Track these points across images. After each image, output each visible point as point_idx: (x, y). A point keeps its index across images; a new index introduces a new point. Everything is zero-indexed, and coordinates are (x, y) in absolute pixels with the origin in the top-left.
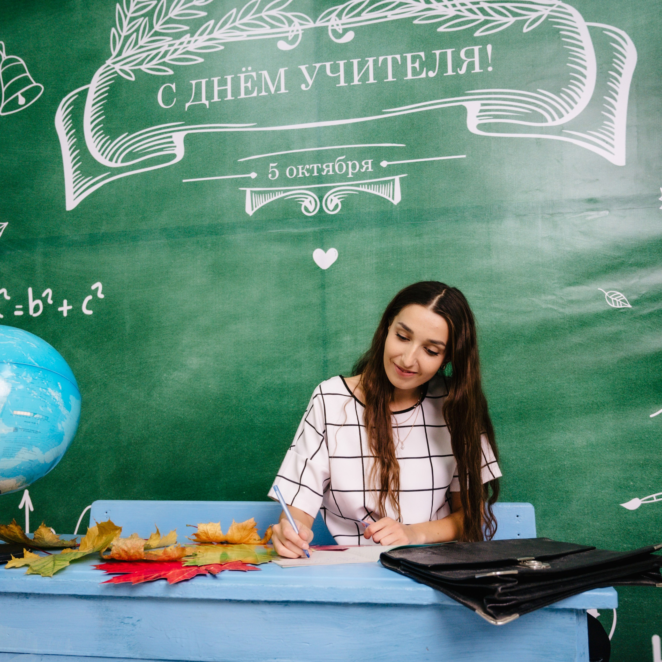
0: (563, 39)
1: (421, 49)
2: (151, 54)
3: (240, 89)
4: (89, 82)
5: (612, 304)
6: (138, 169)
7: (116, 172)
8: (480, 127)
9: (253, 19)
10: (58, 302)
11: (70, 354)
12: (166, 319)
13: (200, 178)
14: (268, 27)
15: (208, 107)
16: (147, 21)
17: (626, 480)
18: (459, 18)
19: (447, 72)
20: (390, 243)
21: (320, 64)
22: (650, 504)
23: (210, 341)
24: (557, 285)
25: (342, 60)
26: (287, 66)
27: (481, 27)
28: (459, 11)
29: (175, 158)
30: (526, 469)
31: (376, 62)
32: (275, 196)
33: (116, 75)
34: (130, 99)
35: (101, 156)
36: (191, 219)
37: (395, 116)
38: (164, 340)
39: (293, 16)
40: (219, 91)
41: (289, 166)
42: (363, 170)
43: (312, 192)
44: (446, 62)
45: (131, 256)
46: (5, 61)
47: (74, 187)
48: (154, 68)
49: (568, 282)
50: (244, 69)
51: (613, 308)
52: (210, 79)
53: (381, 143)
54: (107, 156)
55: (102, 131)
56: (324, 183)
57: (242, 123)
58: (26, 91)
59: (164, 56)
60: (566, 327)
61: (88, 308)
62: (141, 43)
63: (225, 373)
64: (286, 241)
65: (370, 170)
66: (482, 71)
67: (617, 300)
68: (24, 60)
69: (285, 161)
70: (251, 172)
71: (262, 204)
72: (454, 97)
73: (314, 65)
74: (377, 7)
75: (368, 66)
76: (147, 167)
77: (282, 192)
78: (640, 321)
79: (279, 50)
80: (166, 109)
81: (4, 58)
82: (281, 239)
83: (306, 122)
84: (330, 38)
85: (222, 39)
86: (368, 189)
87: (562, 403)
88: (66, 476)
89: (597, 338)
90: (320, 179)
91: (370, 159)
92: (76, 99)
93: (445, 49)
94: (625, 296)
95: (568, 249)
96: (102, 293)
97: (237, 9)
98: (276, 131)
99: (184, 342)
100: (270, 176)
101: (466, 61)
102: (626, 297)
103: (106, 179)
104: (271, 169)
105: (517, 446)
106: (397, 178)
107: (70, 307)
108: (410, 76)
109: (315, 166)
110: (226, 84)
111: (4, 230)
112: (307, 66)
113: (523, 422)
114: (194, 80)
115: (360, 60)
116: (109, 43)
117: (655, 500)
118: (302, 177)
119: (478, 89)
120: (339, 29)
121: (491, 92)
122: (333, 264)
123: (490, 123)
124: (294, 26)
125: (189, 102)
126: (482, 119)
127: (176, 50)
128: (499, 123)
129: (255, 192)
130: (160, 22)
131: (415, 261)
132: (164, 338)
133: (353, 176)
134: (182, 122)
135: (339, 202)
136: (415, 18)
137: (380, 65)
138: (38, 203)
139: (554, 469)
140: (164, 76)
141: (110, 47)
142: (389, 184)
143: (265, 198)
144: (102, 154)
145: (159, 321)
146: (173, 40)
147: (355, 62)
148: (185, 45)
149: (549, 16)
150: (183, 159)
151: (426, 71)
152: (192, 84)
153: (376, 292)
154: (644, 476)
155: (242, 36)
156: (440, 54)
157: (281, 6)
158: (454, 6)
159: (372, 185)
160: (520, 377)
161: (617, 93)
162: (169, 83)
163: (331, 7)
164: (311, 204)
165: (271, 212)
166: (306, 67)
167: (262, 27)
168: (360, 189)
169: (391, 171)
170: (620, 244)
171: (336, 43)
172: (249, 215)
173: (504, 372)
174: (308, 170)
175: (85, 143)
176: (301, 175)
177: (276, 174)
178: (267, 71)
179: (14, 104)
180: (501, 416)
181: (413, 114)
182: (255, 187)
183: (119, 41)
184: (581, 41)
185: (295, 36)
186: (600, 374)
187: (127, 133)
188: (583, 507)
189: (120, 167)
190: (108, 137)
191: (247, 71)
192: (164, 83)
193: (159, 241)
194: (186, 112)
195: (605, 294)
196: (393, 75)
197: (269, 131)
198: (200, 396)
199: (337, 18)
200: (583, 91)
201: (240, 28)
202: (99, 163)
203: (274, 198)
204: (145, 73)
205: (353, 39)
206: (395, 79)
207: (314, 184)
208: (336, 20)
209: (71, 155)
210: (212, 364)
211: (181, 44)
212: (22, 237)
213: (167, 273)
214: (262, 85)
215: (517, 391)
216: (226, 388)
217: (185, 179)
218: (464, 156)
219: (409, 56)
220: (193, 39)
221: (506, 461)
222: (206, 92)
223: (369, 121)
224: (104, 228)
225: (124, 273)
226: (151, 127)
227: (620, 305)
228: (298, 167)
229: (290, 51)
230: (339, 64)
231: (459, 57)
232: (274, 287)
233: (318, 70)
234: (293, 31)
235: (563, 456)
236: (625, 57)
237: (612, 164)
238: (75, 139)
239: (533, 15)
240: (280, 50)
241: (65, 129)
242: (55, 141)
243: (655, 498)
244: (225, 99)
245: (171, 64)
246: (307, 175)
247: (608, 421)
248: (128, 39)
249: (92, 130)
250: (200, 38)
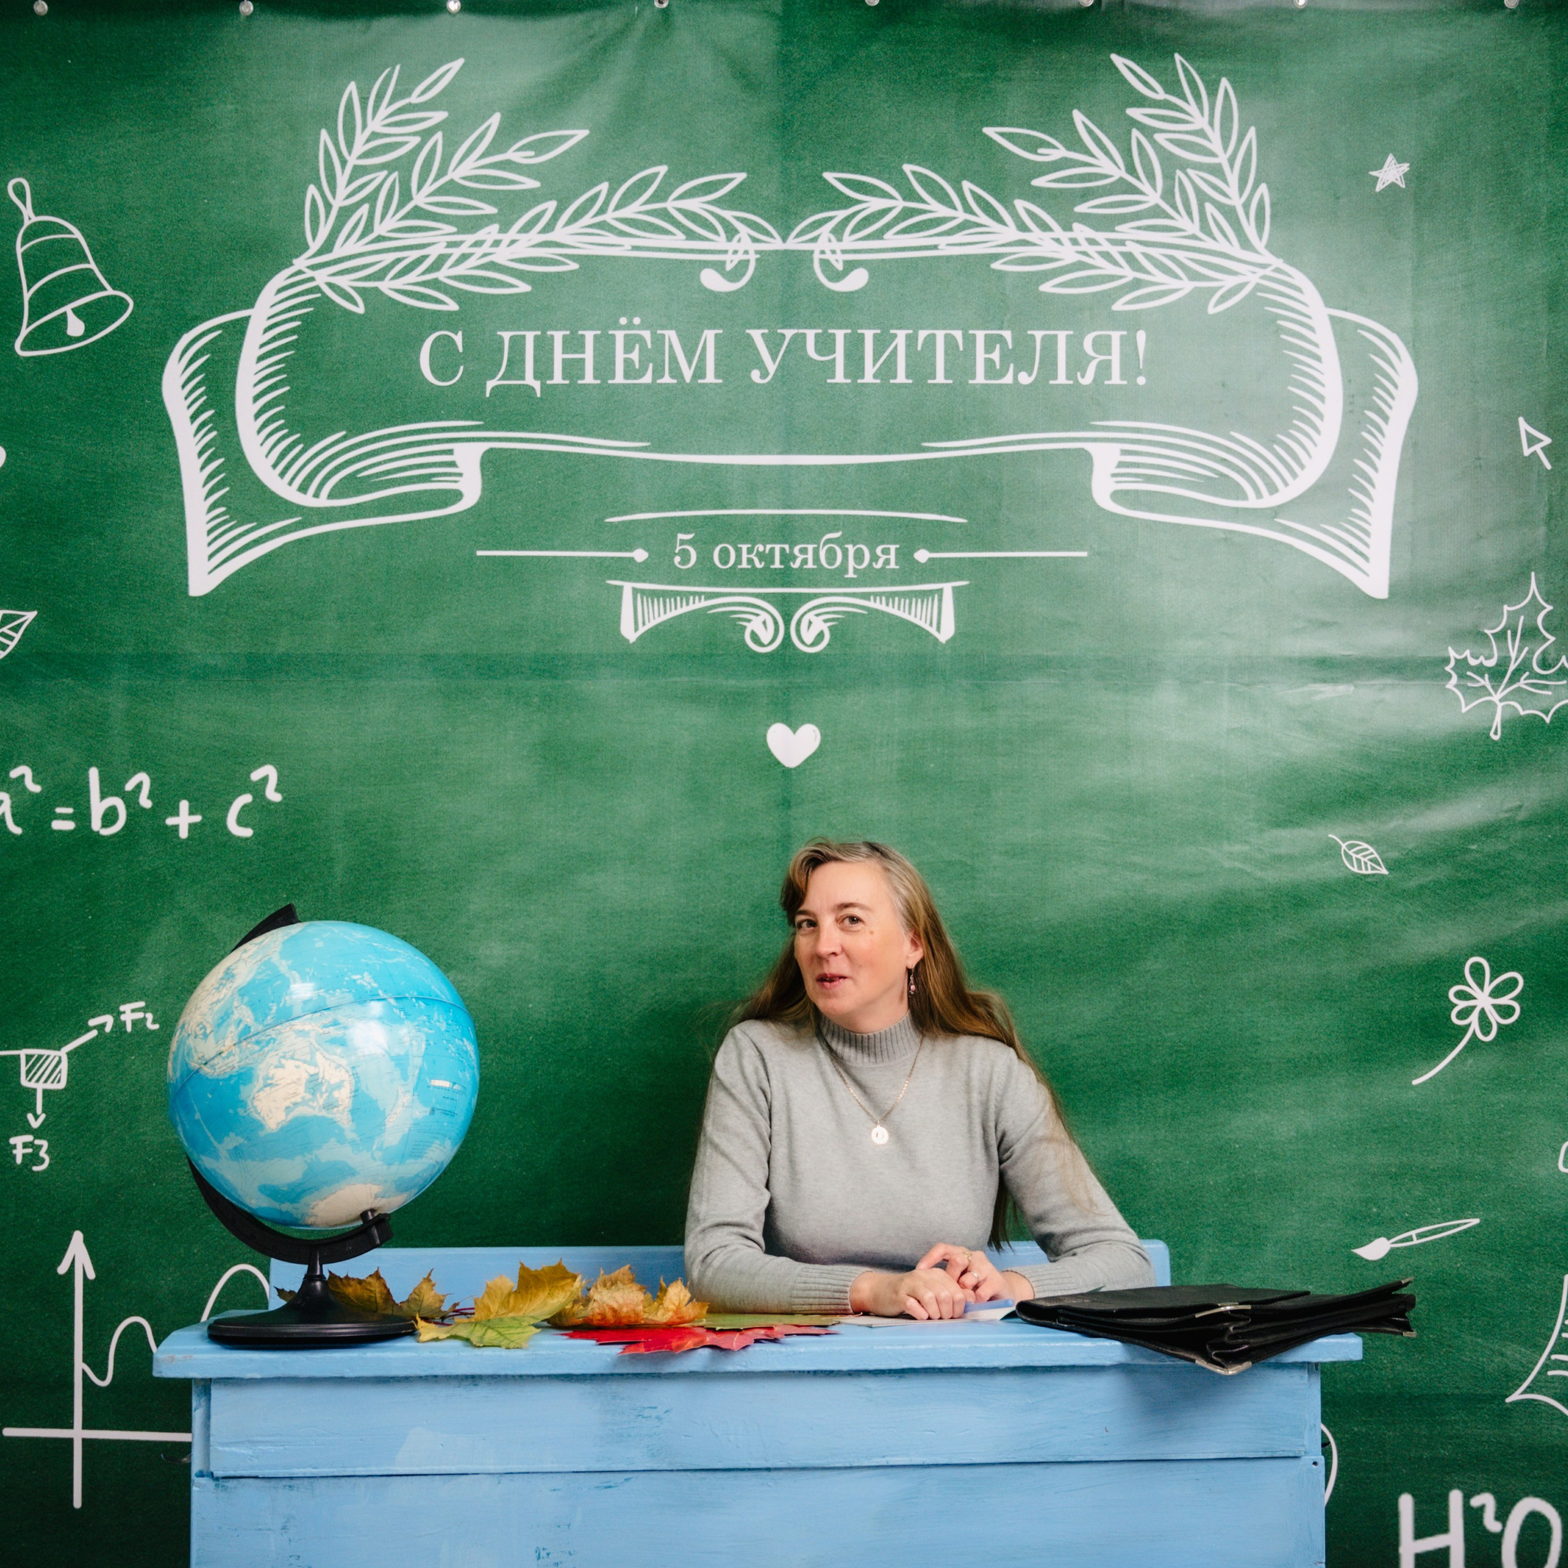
0: (1283, 337)
1: (1005, 324)
2: (404, 258)
3: (613, 363)
4: (251, 305)
5: (1353, 866)
6: (369, 517)
7: (315, 518)
8: (1118, 496)
9: (647, 213)
10: (165, 804)
11: (195, 925)
12: (432, 857)
13: (517, 550)
14: (680, 235)
15: (539, 395)
16: (395, 181)
17: (1364, 1204)
18: (1084, 269)
19: (1055, 378)
20: (929, 720)
21: (794, 331)
22: (1406, 1248)
23: (532, 907)
24: (1252, 824)
25: (840, 328)
26: (721, 327)
27: (1127, 293)
28: (1085, 253)
29: (459, 500)
30: (1181, 1183)
31: (911, 340)
32: (688, 604)
33: (319, 295)
34: (353, 355)
35: (279, 478)
36: (496, 639)
37: (948, 460)
38: (424, 901)
39: (737, 218)
40: (564, 360)
41: (721, 543)
42: (879, 565)
43: (769, 602)
44: (1055, 357)
45: (350, 711)
46: (30, 227)
47: (209, 544)
48: (412, 292)
49: (1274, 819)
50: (623, 321)
51: (1354, 874)
52: (544, 333)
53: (918, 511)
54: (293, 479)
55: (282, 422)
56: (795, 586)
57: (616, 439)
58: (87, 305)
59: (437, 265)
60: (1267, 907)
61: (240, 822)
62: (379, 229)
63: (566, 978)
64: (709, 702)
65: (893, 565)
66: (1125, 382)
67: (1363, 860)
68: (81, 230)
69: (711, 530)
70: (635, 549)
71: (658, 620)
72: (1068, 430)
73: (779, 331)
74: (917, 223)
75: (896, 347)
76: (392, 514)
77: (703, 597)
78: (1402, 901)
79: (703, 290)
80: (439, 387)
81: (30, 219)
82: (696, 697)
83: (760, 453)
84: (817, 279)
85: (574, 247)
86: (887, 605)
87: (1254, 1056)
88: (181, 1199)
89: (1322, 931)
90: (786, 576)
91: (894, 543)
92: (215, 338)
93: (1054, 329)
94: (1377, 851)
95: (1277, 755)
96: (277, 790)
97: (610, 185)
98: (694, 463)
99: (472, 907)
100: (677, 559)
101: (1094, 358)
102: (1379, 854)
103: (291, 532)
104: (681, 545)
105: (1166, 1136)
106: (948, 588)
107: (197, 818)
108: (980, 378)
109: (777, 547)
110: (581, 348)
111: (26, 630)
112: (766, 331)
113: (1178, 1090)
114: (507, 330)
115: (878, 331)
116: (302, 218)
117: (1416, 1242)
118: (748, 569)
119: (1115, 419)
120: (837, 261)
121: (1142, 429)
122: (810, 756)
123: (1136, 492)
124: (739, 241)
125: (493, 377)
126: (1121, 482)
127: (464, 257)
128: (1154, 492)
129: (643, 592)
130: (428, 188)
131: (979, 761)
132: (425, 897)
133: (855, 576)
134: (477, 420)
135: (825, 627)
136: (996, 257)
137: (919, 348)
138: (118, 572)
139: (1235, 1183)
140: (434, 312)
141: (304, 228)
142: (930, 599)
143: (665, 606)
144: (282, 474)
145: (414, 858)
146: (458, 233)
147: (869, 335)
148: (485, 248)
149: (1258, 288)
150: (478, 503)
151: (1014, 370)
152: (501, 339)
153: (896, 821)
154: (1397, 1196)
155: (622, 248)
156: (1044, 338)
157: (710, 193)
158: (1074, 242)
159: (897, 599)
160: (1177, 1003)
161: (1378, 455)
162: (448, 330)
163: (821, 211)
164: (766, 628)
165: (678, 639)
166: (763, 334)
167: (667, 232)
168: (871, 604)
169: (938, 571)
170: (1373, 752)
171: (829, 290)
172: (628, 641)
173: (1146, 992)
174: (761, 556)
175: (239, 444)
176: (745, 565)
177: (690, 556)
178: (677, 332)
179: (55, 332)
180: (1138, 1078)
181: (984, 456)
182: (644, 581)
183: (327, 217)
184: (1316, 345)
185: (740, 262)
186: (1326, 1000)
187: (343, 433)
188: (1285, 1257)
189: (326, 508)
190: (298, 435)
191: (630, 326)
192: (436, 329)
193: (417, 683)
194: (488, 400)
195: (1340, 847)
196: (946, 371)
197: (677, 463)
198: (507, 1026)
199: (832, 237)
200: (1315, 445)
201: (616, 228)
202: (273, 493)
203: (685, 609)
204: (390, 298)
205: (866, 285)
206: (950, 382)
207: (774, 586)
208: (830, 241)
209: (202, 468)
210: (536, 957)
211: (478, 244)
212: (74, 648)
213: (436, 754)
214: (664, 361)
215: (1171, 1031)
216: (568, 1010)
217: (482, 549)
218: (1084, 554)
219: (980, 335)
220: (506, 238)
221: (1145, 1167)
222: (536, 361)
223: (892, 463)
224: (283, 645)
225: (331, 749)
226: (403, 424)
227: (1367, 869)
228: (739, 546)
229: (728, 294)
230: (834, 335)
231: (1082, 350)
232: (678, 800)
233: (789, 344)
234: (735, 252)
235: (1252, 1157)
236: (1396, 386)
237: (1363, 593)
238: (214, 433)
239: (1229, 282)
240: (706, 289)
241: (189, 407)
242: (163, 431)
243: (1414, 1238)
244: (580, 382)
245: (453, 288)
246: (759, 565)
247: (1337, 1092)
248: (349, 217)
249: (257, 416)
250: (523, 237)
